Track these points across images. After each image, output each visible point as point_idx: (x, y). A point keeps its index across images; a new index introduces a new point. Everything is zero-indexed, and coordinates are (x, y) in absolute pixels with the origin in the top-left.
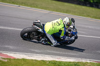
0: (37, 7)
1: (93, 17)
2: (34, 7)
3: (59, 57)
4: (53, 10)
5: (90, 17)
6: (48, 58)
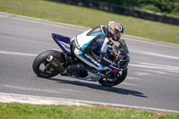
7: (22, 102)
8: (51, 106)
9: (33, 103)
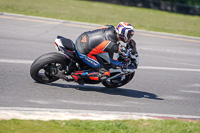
0: (37, 13)
1: (151, 29)
2: (32, 14)
3: (85, 112)
4: (71, 19)
5: (145, 28)
6: (64, 116)
7: (81, 118)
8: (115, 121)
9: (94, 119)
